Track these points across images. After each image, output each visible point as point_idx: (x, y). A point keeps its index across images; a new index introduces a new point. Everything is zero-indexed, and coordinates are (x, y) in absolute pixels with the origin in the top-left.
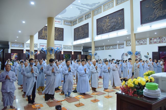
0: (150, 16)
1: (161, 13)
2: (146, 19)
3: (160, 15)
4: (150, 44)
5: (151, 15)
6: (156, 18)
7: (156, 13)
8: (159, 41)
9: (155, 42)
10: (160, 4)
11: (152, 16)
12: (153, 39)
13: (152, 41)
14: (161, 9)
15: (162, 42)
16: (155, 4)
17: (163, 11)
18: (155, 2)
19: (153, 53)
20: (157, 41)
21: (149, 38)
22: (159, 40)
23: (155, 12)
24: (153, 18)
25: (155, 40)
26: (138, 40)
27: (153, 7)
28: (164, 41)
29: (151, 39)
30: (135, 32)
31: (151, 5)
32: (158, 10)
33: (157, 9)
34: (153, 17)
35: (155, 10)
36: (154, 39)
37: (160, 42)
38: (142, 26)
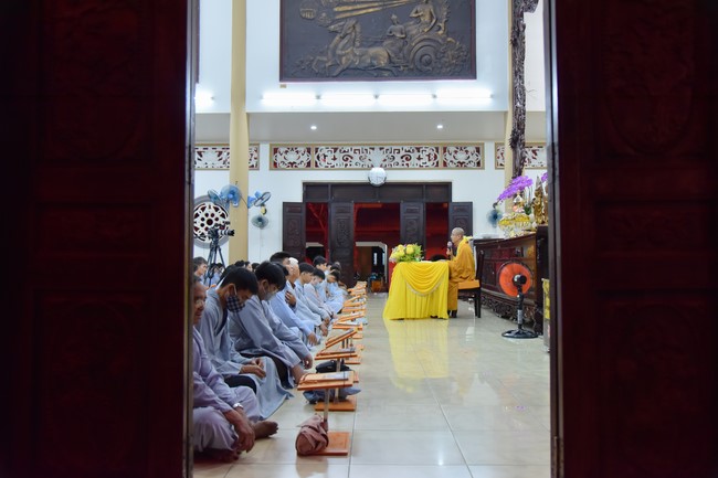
0: (318, 58)
1: (355, 55)
2: (302, 62)
3: (353, 62)
4: (271, 169)
5: (322, 53)
6: (340, 69)
7: (339, 52)
8: (306, 162)
9: (292, 164)
10: (353, 22)
11: (325, 59)
12: (282, 150)
13: (280, 159)
14: (358, 44)
15: (317, 166)
16: (338, 17)
17: (363, 49)
18: (336, 9)
19: (286, 205)
20: (298, 162)
21: (271, 145)
22: (305, 159)
23: (336, 47)
24: (327, 65)
25: (292, 157)
26: (219, 149)
27: (331, 24)
28: (323, 163)
29: (276, 151)
30: (250, 108)
31: (324, 15)
32: (345, 41)
33: (342, 38)
34: (330, 64)
35: (337, 38)
36: (286, 152)
37: (309, 164)
38: (284, 86)
